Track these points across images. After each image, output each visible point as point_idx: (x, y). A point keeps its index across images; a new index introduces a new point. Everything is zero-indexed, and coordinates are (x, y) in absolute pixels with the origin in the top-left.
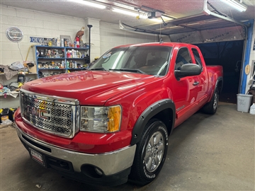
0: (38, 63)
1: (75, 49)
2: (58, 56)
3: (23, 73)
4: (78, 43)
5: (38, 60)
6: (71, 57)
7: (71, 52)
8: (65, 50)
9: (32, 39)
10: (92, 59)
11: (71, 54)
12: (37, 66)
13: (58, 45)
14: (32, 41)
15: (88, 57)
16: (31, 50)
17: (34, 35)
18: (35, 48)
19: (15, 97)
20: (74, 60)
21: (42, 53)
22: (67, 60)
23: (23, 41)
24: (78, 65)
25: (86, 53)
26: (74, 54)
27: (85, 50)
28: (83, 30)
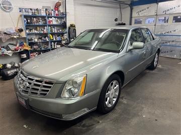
0: (27, 29)
1: (55, 17)
2: (41, 23)
3: (15, 37)
4: (57, 12)
5: (26, 26)
6: (52, 23)
7: (51, 19)
8: (46, 18)
10: (68, 25)
11: (52, 21)
12: (26, 32)
13: (42, 14)
14: (20, 11)
15: (65, 23)
16: (20, 18)
17: (22, 6)
18: (23, 17)
19: (11, 55)
20: (54, 26)
21: (29, 21)
22: (50, 26)
23: (13, 11)
24: (58, 30)
25: (63, 20)
26: (54, 21)
27: (62, 18)
28: (60, 1)
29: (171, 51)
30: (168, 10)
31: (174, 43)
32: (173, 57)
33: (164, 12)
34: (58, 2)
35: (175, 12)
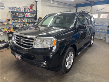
1: (30, 13)
2: (21, 16)
3: (5, 24)
4: (31, 10)
5: (12, 18)
6: (28, 16)
7: (28, 14)
8: (25, 13)
9: (9, 8)
10: (38, 18)
11: (28, 15)
12: (12, 21)
13: (22, 11)
14: (9, 9)
15: (36, 16)
16: (9, 13)
17: (10, 6)
19: (2, 35)
20: (29, 18)
21: (14, 15)
22: (26, 18)
23: (5, 9)
24: (31, 20)
25: (35, 15)
26: (29, 15)
27: (34, 13)
28: (33, 4)
29: (99, 35)
30: (98, 10)
31: (101, 30)
32: (100, 39)
33: (96, 12)
34: (32, 4)
35: (102, 12)
